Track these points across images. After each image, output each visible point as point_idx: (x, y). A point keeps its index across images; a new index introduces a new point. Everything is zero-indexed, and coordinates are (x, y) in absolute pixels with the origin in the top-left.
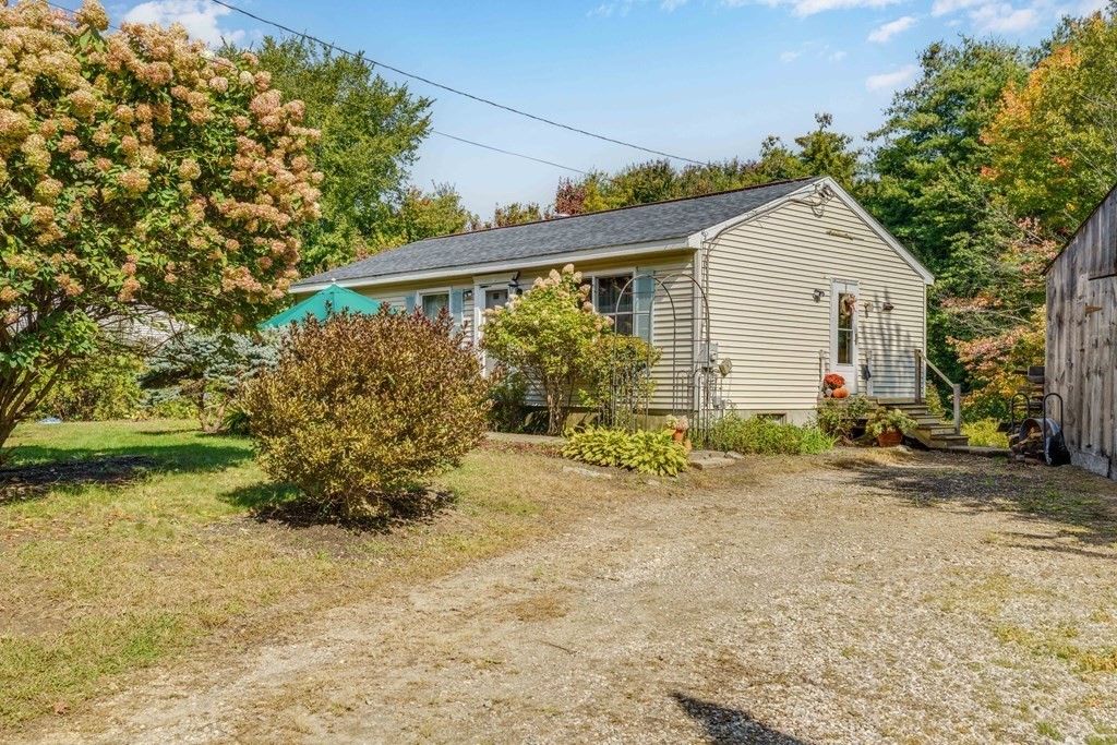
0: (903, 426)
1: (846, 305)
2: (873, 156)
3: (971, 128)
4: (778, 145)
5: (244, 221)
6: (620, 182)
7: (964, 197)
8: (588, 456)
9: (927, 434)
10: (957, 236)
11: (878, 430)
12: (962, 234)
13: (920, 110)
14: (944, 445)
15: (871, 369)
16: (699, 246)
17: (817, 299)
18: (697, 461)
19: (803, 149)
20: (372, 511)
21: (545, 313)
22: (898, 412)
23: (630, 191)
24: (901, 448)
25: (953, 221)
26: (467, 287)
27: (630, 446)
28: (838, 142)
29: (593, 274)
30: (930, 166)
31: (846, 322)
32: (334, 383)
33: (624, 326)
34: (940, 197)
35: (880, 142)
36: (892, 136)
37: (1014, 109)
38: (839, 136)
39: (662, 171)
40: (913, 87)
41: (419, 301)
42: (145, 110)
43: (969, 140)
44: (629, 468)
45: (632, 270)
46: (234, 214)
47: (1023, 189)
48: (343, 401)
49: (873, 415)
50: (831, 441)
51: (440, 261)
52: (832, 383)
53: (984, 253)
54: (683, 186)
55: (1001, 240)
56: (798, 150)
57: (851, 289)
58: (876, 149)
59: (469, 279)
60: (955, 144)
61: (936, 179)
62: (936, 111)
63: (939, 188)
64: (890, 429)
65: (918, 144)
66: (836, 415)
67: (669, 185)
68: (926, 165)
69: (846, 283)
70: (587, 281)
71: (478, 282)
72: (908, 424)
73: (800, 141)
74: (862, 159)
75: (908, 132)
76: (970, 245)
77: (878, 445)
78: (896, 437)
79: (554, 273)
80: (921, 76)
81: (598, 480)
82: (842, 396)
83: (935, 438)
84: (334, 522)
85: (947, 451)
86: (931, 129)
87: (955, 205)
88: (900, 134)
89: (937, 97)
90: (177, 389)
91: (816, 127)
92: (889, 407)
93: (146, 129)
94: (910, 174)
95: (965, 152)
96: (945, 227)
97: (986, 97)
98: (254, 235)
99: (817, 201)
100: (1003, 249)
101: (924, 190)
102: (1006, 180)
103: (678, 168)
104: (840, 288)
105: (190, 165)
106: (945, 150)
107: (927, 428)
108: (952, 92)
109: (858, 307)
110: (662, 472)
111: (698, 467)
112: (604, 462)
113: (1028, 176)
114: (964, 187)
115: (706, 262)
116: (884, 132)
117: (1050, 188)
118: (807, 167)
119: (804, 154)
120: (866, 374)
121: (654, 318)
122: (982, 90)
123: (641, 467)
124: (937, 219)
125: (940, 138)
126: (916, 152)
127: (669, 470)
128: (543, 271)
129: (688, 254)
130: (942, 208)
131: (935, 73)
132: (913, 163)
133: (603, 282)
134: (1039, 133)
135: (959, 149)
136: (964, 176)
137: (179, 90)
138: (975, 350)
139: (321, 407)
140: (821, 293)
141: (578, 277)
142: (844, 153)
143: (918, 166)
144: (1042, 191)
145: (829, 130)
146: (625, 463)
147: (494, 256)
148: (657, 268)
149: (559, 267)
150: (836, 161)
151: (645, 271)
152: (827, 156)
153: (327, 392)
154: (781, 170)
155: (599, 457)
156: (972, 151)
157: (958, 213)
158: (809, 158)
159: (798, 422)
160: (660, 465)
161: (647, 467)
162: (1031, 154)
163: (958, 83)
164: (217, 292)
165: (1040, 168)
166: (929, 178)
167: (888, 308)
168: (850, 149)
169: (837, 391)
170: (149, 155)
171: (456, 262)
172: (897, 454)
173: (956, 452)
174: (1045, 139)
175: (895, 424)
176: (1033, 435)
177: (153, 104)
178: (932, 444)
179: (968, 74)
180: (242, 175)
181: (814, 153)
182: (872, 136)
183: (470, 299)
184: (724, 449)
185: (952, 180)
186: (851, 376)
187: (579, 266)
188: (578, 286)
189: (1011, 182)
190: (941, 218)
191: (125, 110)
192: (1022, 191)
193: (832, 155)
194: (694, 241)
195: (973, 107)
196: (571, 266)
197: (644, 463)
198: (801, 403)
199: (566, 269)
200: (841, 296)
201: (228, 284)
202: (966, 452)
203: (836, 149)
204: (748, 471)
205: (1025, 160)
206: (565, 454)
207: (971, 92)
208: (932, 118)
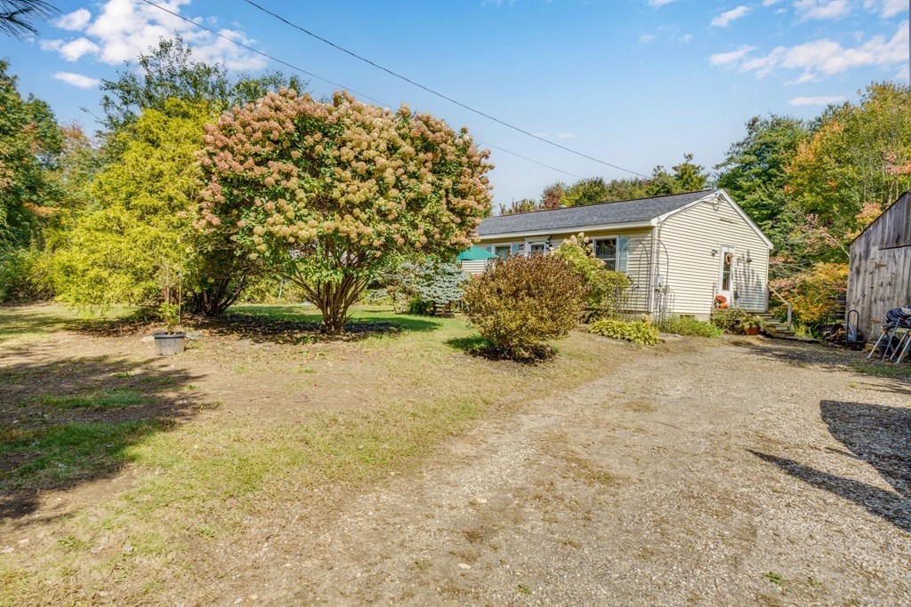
0: (761, 325)
1: (728, 258)
2: (717, 177)
3: (775, 164)
4: (662, 170)
5: (464, 209)
6: (576, 190)
7: (771, 201)
8: (606, 333)
9: (773, 330)
10: (765, 222)
11: (747, 326)
12: (768, 222)
13: (746, 153)
14: (783, 336)
15: (739, 293)
16: (656, 225)
17: (713, 255)
18: (663, 338)
19: (677, 173)
20: (527, 355)
21: (571, 258)
22: (758, 317)
23: (581, 194)
24: (761, 336)
25: (763, 215)
26: (521, 243)
27: (629, 329)
28: (697, 169)
29: (594, 238)
30: (751, 184)
31: (727, 267)
32: (518, 290)
33: (610, 266)
34: (756, 201)
35: (723, 170)
36: (729, 167)
37: (805, 153)
38: (697, 166)
39: (599, 183)
40: (742, 140)
41: (493, 249)
42: (430, 155)
43: (773, 171)
44: (629, 340)
45: (616, 236)
46: (461, 205)
47: (809, 198)
48: (522, 299)
49: (744, 318)
50: (722, 331)
51: (504, 229)
52: (720, 300)
53: (780, 232)
54: (610, 191)
55: (791, 225)
56: (673, 173)
57: (731, 250)
58: (719, 173)
59: (522, 239)
60: (765, 172)
61: (755, 191)
62: (754, 154)
63: (756, 196)
64: (754, 326)
65: (743, 171)
66: (724, 318)
67: (603, 190)
68: (749, 183)
69: (728, 246)
70: (591, 242)
71: (527, 240)
72: (763, 324)
73: (675, 169)
74: (710, 179)
75: (737, 165)
76: (772, 227)
77: (745, 334)
78: (756, 330)
79: (573, 237)
80: (747, 135)
81: (617, 345)
82: (726, 307)
83: (778, 332)
84: (509, 359)
85: (784, 339)
86: (751, 163)
87: (765, 205)
88: (733, 166)
89: (756, 146)
90: (386, 290)
91: (684, 161)
92: (753, 314)
93: (429, 164)
94: (739, 188)
95: (770, 177)
96: (758, 218)
97: (785, 147)
98: (468, 216)
99: (716, 202)
100: (792, 229)
101: (747, 197)
102: (798, 193)
103: (607, 182)
104: (725, 249)
105: (447, 182)
106: (758, 175)
107: (773, 326)
108: (765, 144)
109: (734, 260)
110: (647, 343)
111: (664, 341)
112: (615, 336)
113: (811, 191)
114: (770, 196)
115: (659, 234)
116: (724, 165)
117: (824, 198)
118: (678, 182)
119: (676, 176)
120: (736, 296)
121: (628, 262)
122: (782, 143)
123: (636, 340)
124: (754, 213)
125: (757, 169)
126: (742, 176)
127: (651, 342)
128: (568, 236)
129: (650, 229)
130: (756, 207)
131: (755, 133)
132: (741, 182)
133: (599, 243)
134: (819, 167)
135: (767, 174)
136: (771, 190)
137: (443, 145)
138: (778, 285)
139: (511, 301)
140: (716, 252)
141: (587, 239)
142: (699, 175)
143: (744, 183)
144: (820, 199)
145: (691, 162)
146: (627, 337)
147: (535, 227)
148: (629, 236)
149: (576, 234)
150: (695, 180)
151: (623, 236)
152: (690, 176)
153: (515, 294)
154: (665, 184)
155: (612, 333)
156: (775, 176)
157: (766, 209)
158: (680, 178)
159: (700, 320)
160: (646, 339)
161: (639, 340)
162: (812, 179)
163: (768, 139)
164: (448, 244)
165: (818, 187)
166: (750, 190)
167: (749, 261)
168: (702, 173)
169: (722, 305)
170: (430, 177)
171: (515, 230)
172: (758, 339)
173: (791, 339)
174: (821, 171)
175: (757, 323)
176: (840, 332)
177: (433, 152)
178: (776, 335)
179: (773, 134)
180: (463, 186)
181: (683, 174)
182: (717, 167)
183: (522, 249)
184: (673, 333)
185: (764, 191)
186: (728, 296)
187: (586, 234)
188: (586, 244)
189: (802, 194)
190: (757, 213)
191: (421, 155)
192: (807, 198)
193: (693, 176)
194: (654, 222)
195: (777, 152)
196: (583, 234)
197: (638, 338)
198: (701, 309)
199: (580, 235)
200: (726, 253)
201: (454, 240)
202: (796, 340)
203: (695, 173)
204: (689, 345)
205: (810, 182)
206: (592, 331)
207: (775, 143)
208: (753, 158)
